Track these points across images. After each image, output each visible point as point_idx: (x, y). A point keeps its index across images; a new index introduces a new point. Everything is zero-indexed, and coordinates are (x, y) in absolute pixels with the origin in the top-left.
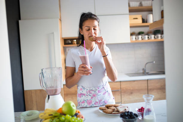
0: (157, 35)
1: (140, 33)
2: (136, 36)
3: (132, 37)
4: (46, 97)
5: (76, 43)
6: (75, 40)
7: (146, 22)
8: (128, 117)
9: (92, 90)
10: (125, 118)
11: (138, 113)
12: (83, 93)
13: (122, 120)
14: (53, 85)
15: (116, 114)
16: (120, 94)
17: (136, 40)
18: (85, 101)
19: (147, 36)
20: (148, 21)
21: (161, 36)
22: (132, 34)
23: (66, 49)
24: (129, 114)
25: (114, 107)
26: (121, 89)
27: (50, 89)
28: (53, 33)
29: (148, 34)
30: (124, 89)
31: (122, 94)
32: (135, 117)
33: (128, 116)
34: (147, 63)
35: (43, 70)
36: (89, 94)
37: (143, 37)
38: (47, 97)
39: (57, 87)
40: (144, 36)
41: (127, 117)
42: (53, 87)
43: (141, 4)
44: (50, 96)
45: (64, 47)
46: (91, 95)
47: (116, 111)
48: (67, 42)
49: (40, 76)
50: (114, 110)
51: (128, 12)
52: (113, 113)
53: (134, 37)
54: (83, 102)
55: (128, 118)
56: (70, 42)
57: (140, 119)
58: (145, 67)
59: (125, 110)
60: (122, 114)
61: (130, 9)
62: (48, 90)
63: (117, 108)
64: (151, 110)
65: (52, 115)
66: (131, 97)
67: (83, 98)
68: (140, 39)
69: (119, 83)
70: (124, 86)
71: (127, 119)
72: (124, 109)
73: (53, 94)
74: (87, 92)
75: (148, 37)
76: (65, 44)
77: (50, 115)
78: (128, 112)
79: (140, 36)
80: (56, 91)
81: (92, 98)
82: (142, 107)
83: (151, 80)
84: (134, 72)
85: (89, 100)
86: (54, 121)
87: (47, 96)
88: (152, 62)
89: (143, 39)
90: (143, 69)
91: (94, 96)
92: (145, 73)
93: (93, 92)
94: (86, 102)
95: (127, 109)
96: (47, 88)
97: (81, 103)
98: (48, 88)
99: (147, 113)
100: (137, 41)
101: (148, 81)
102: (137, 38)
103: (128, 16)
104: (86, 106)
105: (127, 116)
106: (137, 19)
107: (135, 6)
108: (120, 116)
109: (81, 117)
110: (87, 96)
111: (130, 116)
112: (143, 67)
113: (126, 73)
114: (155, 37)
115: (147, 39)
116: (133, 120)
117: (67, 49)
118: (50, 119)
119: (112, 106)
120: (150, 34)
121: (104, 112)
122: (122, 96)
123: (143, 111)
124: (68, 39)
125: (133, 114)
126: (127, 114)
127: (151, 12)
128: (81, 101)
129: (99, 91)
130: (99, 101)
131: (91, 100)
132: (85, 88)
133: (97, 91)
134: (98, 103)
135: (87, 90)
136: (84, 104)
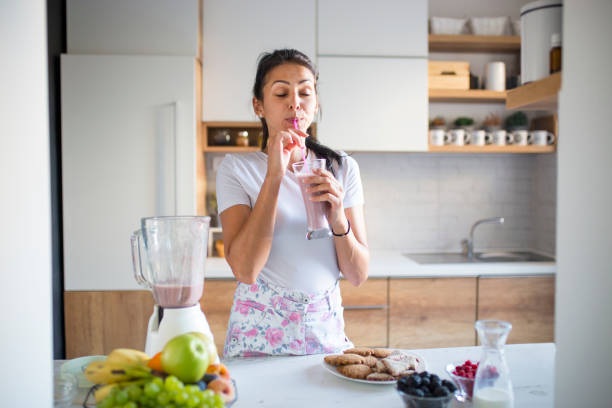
0: (515, 133)
1: (460, 123)
2: (447, 130)
3: (432, 132)
4: (152, 312)
5: (246, 142)
6: (245, 134)
7: (483, 87)
8: (425, 391)
9: (290, 298)
10: (414, 394)
11: (453, 379)
12: (257, 300)
13: (404, 397)
14: (174, 274)
15: (380, 380)
16: (385, 321)
17: (446, 144)
18: (261, 328)
19: (482, 134)
20: (488, 86)
21: (529, 137)
22: (434, 125)
23: (211, 162)
24: (428, 380)
25: (374, 359)
26: (388, 302)
28: (174, 104)
29: (486, 126)
30: (400, 303)
31: (391, 319)
32: (448, 391)
33: (423, 390)
34: (478, 223)
36: (278, 307)
37: (469, 137)
38: (155, 314)
39: (189, 282)
40: (473, 133)
41: (420, 392)
42: (175, 281)
43: (469, 28)
44: (166, 311)
45: (206, 154)
46: (283, 312)
47: (382, 372)
48: (218, 137)
50: (373, 368)
51: (424, 49)
52: (372, 375)
53: (440, 134)
54: (252, 333)
55: (423, 394)
56: (228, 138)
57: (460, 398)
58: (472, 234)
59: (411, 368)
60: (404, 381)
61: (434, 40)
63: (383, 362)
65: (122, 372)
66: (419, 331)
67: (254, 319)
68: (460, 141)
69: (385, 283)
70: (399, 293)
71: (420, 396)
72: (408, 366)
73: (177, 305)
74: (272, 300)
75: (487, 138)
76: (212, 142)
77: (115, 372)
78: (424, 374)
79: (460, 134)
81: (285, 323)
82: (466, 360)
83: (488, 278)
84: (433, 251)
85: (274, 330)
86: (124, 392)
87: (156, 309)
88: (495, 220)
89: (468, 143)
90: (465, 242)
91: (293, 318)
92: (470, 255)
93: (292, 306)
94: (263, 333)
95: (416, 364)
96: (155, 282)
97: (242, 336)
98: (161, 282)
100: (450, 149)
101: (480, 281)
102: (450, 138)
103: (425, 63)
104: (263, 346)
105: (420, 387)
106: (452, 74)
108: (396, 386)
110: (269, 315)
111: (428, 386)
112: (465, 235)
114: (508, 138)
115: (481, 141)
116: (440, 402)
117: (216, 161)
118: (115, 385)
119: (367, 354)
120: (493, 127)
121: (342, 372)
122: (392, 327)
123: (470, 375)
124: (222, 129)
125: (440, 383)
126: (419, 380)
127: (499, 56)
128: (243, 328)
129: (312, 306)
130: (306, 339)
131: (280, 329)
132: (269, 288)
133: (306, 306)
134: (303, 345)
135: (276, 293)
136: (254, 338)
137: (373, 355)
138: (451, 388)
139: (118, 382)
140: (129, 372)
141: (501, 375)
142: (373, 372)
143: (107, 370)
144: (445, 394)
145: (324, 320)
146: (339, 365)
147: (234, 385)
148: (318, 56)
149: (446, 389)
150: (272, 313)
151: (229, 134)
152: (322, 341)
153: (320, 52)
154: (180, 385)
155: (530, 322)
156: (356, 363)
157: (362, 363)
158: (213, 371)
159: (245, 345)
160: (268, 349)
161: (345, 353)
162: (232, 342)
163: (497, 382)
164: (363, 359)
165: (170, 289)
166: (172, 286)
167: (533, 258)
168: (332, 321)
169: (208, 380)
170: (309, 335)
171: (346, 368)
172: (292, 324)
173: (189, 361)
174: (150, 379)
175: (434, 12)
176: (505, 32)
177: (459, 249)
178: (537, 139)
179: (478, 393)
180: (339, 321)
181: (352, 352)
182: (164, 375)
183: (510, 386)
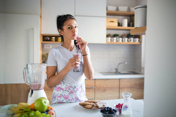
0: (130, 39)
1: (115, 36)
2: (111, 38)
3: (108, 38)
5: (54, 40)
6: (54, 38)
7: (121, 26)
8: (108, 112)
9: (71, 87)
10: (106, 113)
11: (116, 109)
12: (61, 87)
13: (103, 114)
14: (36, 80)
15: (95, 109)
16: (94, 91)
18: (62, 95)
19: (121, 39)
20: (123, 25)
21: (134, 40)
22: (108, 36)
23: (44, 46)
24: (109, 109)
25: (93, 103)
26: (95, 86)
27: (34, 84)
28: (33, 29)
29: (122, 37)
30: (98, 86)
31: (96, 91)
33: (107, 112)
34: (119, 64)
35: (28, 65)
36: (67, 89)
37: (118, 40)
39: (41, 82)
40: (118, 38)
41: (107, 113)
42: (37, 82)
43: (117, 9)
44: (34, 91)
45: (42, 43)
46: (69, 91)
47: (96, 107)
48: (46, 38)
49: (24, 71)
51: (105, 15)
52: (93, 108)
53: (109, 39)
54: (60, 96)
58: (118, 66)
59: (104, 106)
60: (102, 109)
61: (108, 12)
62: (32, 85)
63: (96, 104)
64: (127, 106)
65: (22, 110)
66: (104, 94)
67: (60, 92)
68: (115, 41)
69: (94, 81)
70: (98, 83)
72: (103, 105)
74: (66, 87)
75: (122, 40)
76: (44, 40)
77: (20, 110)
79: (115, 39)
80: (40, 86)
81: (69, 94)
82: (119, 103)
83: (122, 79)
84: (107, 71)
85: (66, 96)
86: (23, 116)
88: (124, 63)
90: (116, 69)
91: (72, 92)
92: (117, 73)
93: (72, 89)
94: (63, 96)
95: (105, 105)
97: (57, 97)
98: (32, 83)
99: (125, 109)
100: (112, 43)
101: (120, 80)
102: (112, 40)
103: (105, 19)
104: (63, 100)
105: (107, 111)
106: (113, 22)
107: (113, 10)
108: (100, 111)
109: (52, 113)
112: (116, 67)
113: (100, 72)
114: (128, 40)
115: (121, 41)
116: (112, 115)
118: (20, 114)
119: (91, 102)
120: (124, 37)
121: (84, 107)
122: (96, 93)
123: (120, 107)
124: (47, 36)
125: (112, 110)
126: (106, 109)
127: (126, 17)
128: (57, 95)
129: (77, 89)
130: (75, 98)
131: (68, 95)
132: (65, 84)
133: (76, 89)
134: (74, 100)
135: (67, 85)
136: (60, 98)
137: (93, 102)
138: (115, 111)
139: (21, 113)
140: (25, 110)
141: (129, 107)
142: (93, 107)
143: (18, 109)
144: (114, 113)
145: (80, 92)
146: (83, 105)
147: (55, 112)
148: (75, 16)
149: (114, 112)
150: (66, 91)
151: (49, 38)
152: (80, 99)
153: (76, 15)
154: (40, 113)
155: (134, 91)
156: (88, 105)
157: (90, 105)
158: (48, 108)
159: (58, 100)
160: (65, 101)
161: (85, 102)
162: (54, 99)
163: (128, 109)
164: (90, 103)
165: (35, 85)
166: (36, 84)
167: (134, 73)
168: (83, 93)
169: (47, 111)
170: (76, 97)
171: (85, 106)
172: (71, 94)
173: (42, 106)
174: (31, 112)
175: (108, 4)
176: (127, 11)
177: (114, 71)
178: (136, 40)
179: (122, 112)
180: (84, 93)
181: (87, 102)
182: (35, 110)
183: (131, 110)
